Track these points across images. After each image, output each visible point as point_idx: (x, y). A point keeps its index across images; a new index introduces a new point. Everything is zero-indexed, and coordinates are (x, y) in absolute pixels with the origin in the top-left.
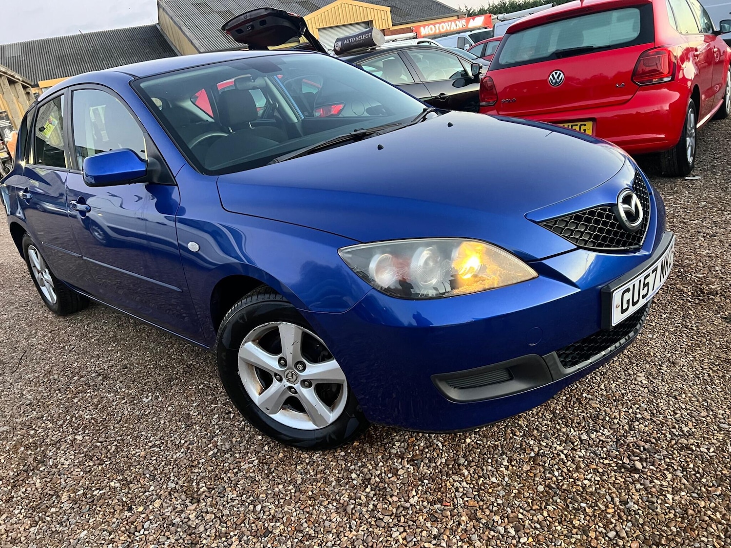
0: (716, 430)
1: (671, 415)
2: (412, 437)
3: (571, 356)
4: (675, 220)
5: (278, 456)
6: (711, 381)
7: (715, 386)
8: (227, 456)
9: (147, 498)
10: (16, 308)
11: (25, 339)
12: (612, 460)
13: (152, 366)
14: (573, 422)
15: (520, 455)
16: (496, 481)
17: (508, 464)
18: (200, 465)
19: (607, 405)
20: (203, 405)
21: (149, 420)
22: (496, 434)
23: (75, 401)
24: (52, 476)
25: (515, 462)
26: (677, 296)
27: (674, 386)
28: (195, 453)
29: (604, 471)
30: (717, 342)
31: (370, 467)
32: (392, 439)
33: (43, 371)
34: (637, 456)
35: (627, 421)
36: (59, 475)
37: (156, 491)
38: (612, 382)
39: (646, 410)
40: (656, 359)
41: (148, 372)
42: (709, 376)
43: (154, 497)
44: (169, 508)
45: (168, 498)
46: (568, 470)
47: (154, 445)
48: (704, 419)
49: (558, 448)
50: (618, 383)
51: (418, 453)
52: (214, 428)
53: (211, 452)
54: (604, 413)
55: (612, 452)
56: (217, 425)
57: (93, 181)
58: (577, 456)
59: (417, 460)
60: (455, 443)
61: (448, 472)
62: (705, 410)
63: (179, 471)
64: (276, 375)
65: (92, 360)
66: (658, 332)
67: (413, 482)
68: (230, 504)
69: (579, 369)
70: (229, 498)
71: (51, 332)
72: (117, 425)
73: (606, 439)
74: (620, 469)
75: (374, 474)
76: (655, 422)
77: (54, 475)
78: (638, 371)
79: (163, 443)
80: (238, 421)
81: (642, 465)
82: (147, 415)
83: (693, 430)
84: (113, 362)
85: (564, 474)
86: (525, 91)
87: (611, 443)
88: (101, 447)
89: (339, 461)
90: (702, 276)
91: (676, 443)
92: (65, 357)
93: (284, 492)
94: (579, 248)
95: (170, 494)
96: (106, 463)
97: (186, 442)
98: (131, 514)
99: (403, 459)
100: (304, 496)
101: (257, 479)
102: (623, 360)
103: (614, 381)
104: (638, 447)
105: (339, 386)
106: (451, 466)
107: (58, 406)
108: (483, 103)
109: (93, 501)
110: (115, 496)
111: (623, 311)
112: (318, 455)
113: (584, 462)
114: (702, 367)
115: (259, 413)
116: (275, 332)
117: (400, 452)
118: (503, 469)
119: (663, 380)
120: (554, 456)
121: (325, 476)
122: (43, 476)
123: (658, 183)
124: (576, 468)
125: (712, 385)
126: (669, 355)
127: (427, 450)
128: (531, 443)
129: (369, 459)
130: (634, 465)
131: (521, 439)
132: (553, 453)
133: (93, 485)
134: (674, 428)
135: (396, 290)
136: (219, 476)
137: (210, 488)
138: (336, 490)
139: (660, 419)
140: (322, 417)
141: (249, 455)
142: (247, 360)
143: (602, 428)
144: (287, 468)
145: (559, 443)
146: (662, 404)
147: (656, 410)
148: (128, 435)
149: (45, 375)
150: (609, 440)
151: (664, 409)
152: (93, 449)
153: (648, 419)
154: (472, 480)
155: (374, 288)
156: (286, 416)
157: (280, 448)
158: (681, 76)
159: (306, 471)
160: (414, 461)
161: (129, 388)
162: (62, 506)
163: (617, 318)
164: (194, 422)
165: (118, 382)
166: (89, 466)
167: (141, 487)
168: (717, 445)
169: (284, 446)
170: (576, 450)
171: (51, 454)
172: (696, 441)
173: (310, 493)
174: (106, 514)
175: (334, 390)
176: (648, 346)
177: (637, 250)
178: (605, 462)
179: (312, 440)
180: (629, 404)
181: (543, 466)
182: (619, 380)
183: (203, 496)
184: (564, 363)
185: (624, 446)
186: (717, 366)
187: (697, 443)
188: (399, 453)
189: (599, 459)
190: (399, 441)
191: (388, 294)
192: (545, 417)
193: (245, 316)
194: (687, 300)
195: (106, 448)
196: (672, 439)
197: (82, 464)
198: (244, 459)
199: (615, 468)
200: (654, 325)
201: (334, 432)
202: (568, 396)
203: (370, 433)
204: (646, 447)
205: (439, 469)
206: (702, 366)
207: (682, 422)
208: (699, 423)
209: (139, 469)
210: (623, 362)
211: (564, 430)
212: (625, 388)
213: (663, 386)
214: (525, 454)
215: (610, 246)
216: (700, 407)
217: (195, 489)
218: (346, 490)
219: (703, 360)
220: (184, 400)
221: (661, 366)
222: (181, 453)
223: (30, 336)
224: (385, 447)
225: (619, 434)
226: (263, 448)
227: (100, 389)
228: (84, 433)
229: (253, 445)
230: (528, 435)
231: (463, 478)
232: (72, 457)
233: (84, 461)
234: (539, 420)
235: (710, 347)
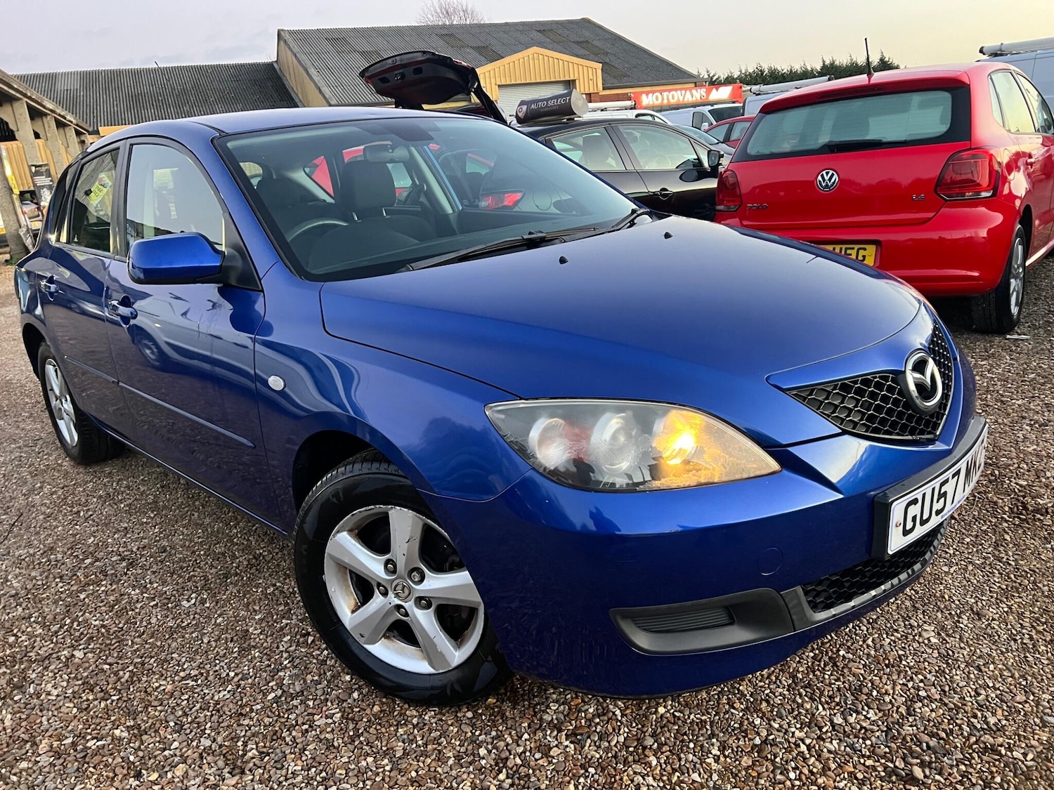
0: (1038, 726)
1: (971, 697)
2: (577, 697)
3: (824, 595)
4: (989, 396)
5: (371, 710)
6: (1034, 646)
7: (1038, 656)
8: (295, 702)
9: (166, 759)
10: (19, 448)
11: (25, 495)
12: (878, 761)
13: (202, 553)
14: (822, 694)
15: (739, 740)
16: (699, 780)
17: (718, 753)
18: (254, 714)
19: (876, 672)
20: (270, 619)
21: (187, 636)
22: (705, 704)
23: (82, 596)
24: (30, 711)
25: (730, 751)
26: (988, 511)
27: (978, 651)
28: (248, 694)
29: (864, 777)
30: (1044, 586)
31: (509, 740)
32: (547, 698)
33: (42, 546)
34: (917, 758)
35: (904, 699)
36: (41, 711)
37: (181, 750)
38: (885, 636)
39: (934, 685)
40: (953, 606)
41: (196, 560)
42: (1031, 638)
43: (177, 759)
44: (197, 780)
45: (198, 764)
46: (811, 772)
47: (188, 677)
48: (1021, 706)
49: (798, 734)
50: (893, 638)
51: (583, 724)
52: (282, 657)
53: (273, 695)
54: (870, 685)
55: (879, 747)
56: (286, 651)
57: (142, 276)
58: (825, 750)
59: (581, 734)
60: (641, 712)
61: (627, 757)
62: (1023, 692)
63: (221, 720)
64: (379, 585)
65: (116, 536)
66: (957, 564)
67: (572, 769)
68: (290, 781)
69: (834, 615)
70: (290, 772)
71: (63, 488)
72: (137, 640)
73: (872, 727)
74: (890, 777)
75: (513, 752)
76: (946, 705)
77: (33, 709)
78: (925, 622)
79: (202, 674)
80: (318, 649)
81: (924, 772)
82: (184, 628)
83: (1004, 722)
84: (146, 541)
85: (804, 778)
86: (782, 194)
87: (877, 734)
88: (109, 672)
89: (463, 726)
90: (1026, 483)
91: (977, 741)
92: (78, 527)
93: (374, 769)
94: (844, 432)
95: (201, 757)
96: (113, 698)
97: (237, 674)
98: (138, 783)
99: (560, 731)
100: (404, 779)
101: (336, 744)
102: (903, 603)
103: (887, 634)
104: (919, 743)
105: (473, 611)
106: (631, 749)
107: (56, 602)
108: (721, 207)
109: (85, 756)
110: (119, 752)
111: (906, 533)
112: (433, 713)
113: (835, 761)
114: (1021, 624)
115: (350, 641)
116: (384, 520)
117: (557, 719)
118: (710, 760)
119: (961, 639)
120: (790, 747)
121: (440, 748)
122: (16, 709)
123: (966, 340)
124: (823, 769)
125: (1034, 653)
126: (973, 601)
127: (598, 720)
128: (756, 723)
129: (509, 726)
130: (911, 771)
131: (741, 714)
132: (789, 742)
133: (89, 731)
134: (975, 716)
135: (567, 474)
136: (278, 734)
137: (263, 753)
138: (454, 773)
139: (955, 701)
140: (443, 656)
141: (329, 704)
142: (339, 559)
143: (866, 708)
144: (383, 730)
145: (798, 726)
146: (958, 677)
147: (950, 686)
148: (152, 657)
149: (45, 552)
150: (876, 728)
151: (960, 685)
152: (97, 674)
153: (936, 700)
154: (662, 775)
155: (533, 469)
156: (388, 648)
157: (376, 697)
158: (1006, 191)
159: (411, 737)
160: (576, 735)
161: (164, 583)
162: (38, 759)
163: (896, 542)
164: (253, 644)
165: (149, 572)
166: (88, 700)
167: (159, 742)
168: (1039, 750)
169: (382, 694)
170: (824, 740)
171: (34, 676)
172: (1007, 741)
173: (414, 774)
174: (102, 780)
175: (464, 616)
176: (941, 584)
177: (932, 442)
178: (867, 764)
179: (426, 689)
180: (909, 673)
181: (773, 762)
182: (895, 634)
183: (251, 765)
184: (812, 605)
185: (897, 739)
186: (1043, 624)
187: (1008, 743)
188: (556, 722)
189: (859, 758)
190: (557, 701)
191: (555, 479)
192: (780, 682)
193: (341, 494)
194: (1002, 518)
195: (116, 674)
196: (970, 735)
197: (77, 696)
198: (319, 710)
199: (883, 774)
200: (952, 552)
201: (458, 681)
202: (817, 652)
203: (514, 685)
204: (932, 744)
205: (614, 752)
206: (1021, 621)
207: (987, 708)
208: (1013, 711)
209: (161, 712)
210: (903, 606)
211: (808, 706)
212: (904, 648)
213: (961, 648)
214: (747, 739)
215: (890, 433)
216: (1015, 687)
217: (241, 753)
218: (469, 773)
219: (1023, 613)
220: (242, 610)
221: (959, 617)
222: (226, 692)
223: (32, 491)
224: (534, 709)
225: (890, 720)
226: (350, 695)
227: (121, 580)
228: (87, 648)
229: (336, 688)
230: (752, 710)
231: (649, 769)
232: (65, 684)
233: (80, 692)
234: (771, 686)
235: (1035, 595)
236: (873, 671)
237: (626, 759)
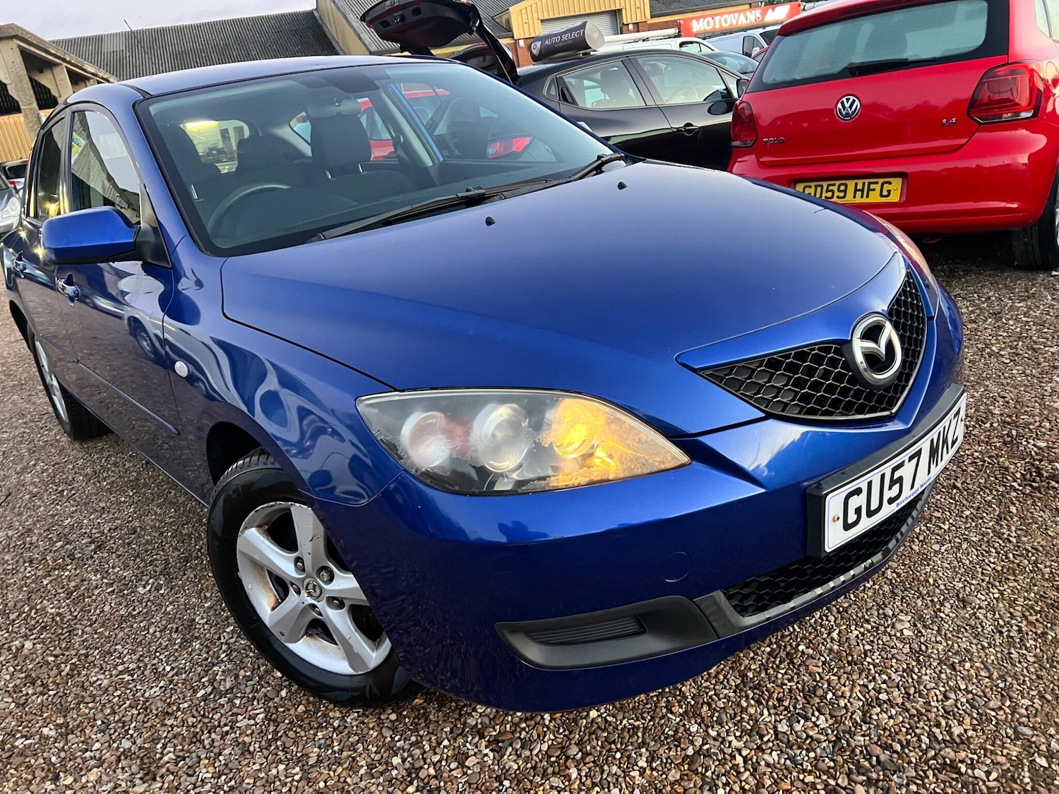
0: (1009, 738)
1: (938, 701)
3: (754, 597)
4: (1020, 343)
5: (296, 710)
6: (1021, 640)
7: (1024, 652)
8: (223, 701)
9: (85, 762)
10: (25, 423)
11: (18, 473)
12: (820, 778)
13: (169, 534)
14: (770, 697)
15: (670, 749)
17: (645, 765)
18: (179, 713)
19: (836, 670)
20: (219, 607)
21: (135, 625)
22: (641, 707)
23: (45, 582)
25: (658, 762)
27: (956, 645)
28: (179, 691)
30: (1046, 567)
31: (427, 748)
33: (21, 528)
34: (863, 775)
35: (861, 703)
37: (102, 752)
38: (853, 628)
39: (898, 687)
40: (937, 591)
41: (162, 542)
42: (1020, 631)
43: (93, 762)
44: (109, 786)
45: (114, 767)
47: (127, 671)
48: (993, 713)
49: (735, 743)
50: (862, 630)
51: (508, 729)
52: (221, 649)
54: (826, 686)
55: (823, 761)
56: (227, 643)
58: (763, 763)
59: (503, 741)
60: (571, 717)
61: (547, 768)
62: (999, 696)
63: (145, 720)
64: (292, 583)
65: (92, 517)
66: (950, 541)
67: (486, 782)
68: (197, 790)
69: (768, 619)
71: (54, 466)
72: (88, 629)
73: (818, 736)
75: (428, 761)
76: (907, 710)
78: (901, 611)
79: (139, 668)
81: (867, 792)
82: (134, 617)
83: (970, 733)
84: (119, 521)
86: (805, 125)
87: (824, 744)
88: (53, 664)
89: (384, 730)
90: (1045, 444)
91: (936, 754)
92: (58, 507)
93: (283, 778)
94: (769, 416)
96: (50, 692)
97: (173, 669)
98: (53, 786)
99: (482, 737)
101: (251, 749)
102: (881, 587)
103: (857, 625)
104: (868, 756)
106: (553, 759)
107: (20, 589)
108: (736, 143)
109: (10, 757)
110: (43, 752)
111: (847, 527)
112: (356, 715)
113: (771, 776)
114: (1011, 613)
115: (272, 639)
117: (481, 723)
118: (635, 774)
119: (939, 631)
120: (725, 759)
121: (355, 755)
123: (1006, 278)
124: (757, 785)
125: (1021, 648)
126: (961, 585)
127: (523, 725)
128: (692, 730)
131: (678, 720)
132: (724, 753)
133: (20, 728)
134: (938, 725)
136: (198, 736)
137: (179, 757)
138: (362, 784)
139: (918, 707)
140: (360, 657)
141: (255, 703)
142: (253, 559)
143: (817, 713)
144: (303, 734)
146: (927, 678)
147: (915, 688)
149: (22, 534)
150: (823, 738)
151: (928, 687)
152: (41, 666)
153: (897, 704)
155: (405, 470)
156: (311, 647)
157: (304, 695)
159: (328, 742)
160: (498, 742)
161: (126, 567)
163: (835, 537)
164: (196, 634)
165: (114, 555)
166: (27, 694)
167: (83, 742)
168: (1005, 768)
169: (310, 694)
170: (763, 751)
172: (970, 756)
173: (322, 785)
174: (20, 783)
176: (928, 565)
178: (806, 780)
179: (347, 690)
180: (873, 672)
181: (703, 776)
182: (866, 625)
183: (164, 770)
184: (740, 608)
185: (845, 751)
186: (1036, 613)
187: (971, 759)
189: (799, 773)
192: (728, 682)
193: (241, 489)
194: (1011, 486)
195: (58, 666)
196: (929, 747)
197: (17, 690)
198: (244, 710)
199: (823, 792)
200: (946, 527)
201: (375, 684)
202: (775, 646)
204: (882, 758)
205: (533, 763)
206: (1012, 610)
207: (954, 715)
208: (983, 719)
209: (91, 709)
210: (881, 592)
211: (752, 711)
212: (873, 642)
213: (937, 642)
214: (679, 749)
215: (831, 414)
216: (992, 690)
217: (158, 756)
218: (378, 785)
219: (1016, 599)
220: (194, 596)
221: (942, 604)
222: (158, 689)
223: (24, 470)
224: (460, 712)
225: (842, 727)
226: (278, 692)
227: (85, 564)
228: (39, 637)
229: (266, 685)
230: (691, 714)
231: (567, 783)
232: (8, 677)
233: (21, 686)
234: (717, 687)
235: (1033, 578)
236: (833, 669)
237: (545, 771)
